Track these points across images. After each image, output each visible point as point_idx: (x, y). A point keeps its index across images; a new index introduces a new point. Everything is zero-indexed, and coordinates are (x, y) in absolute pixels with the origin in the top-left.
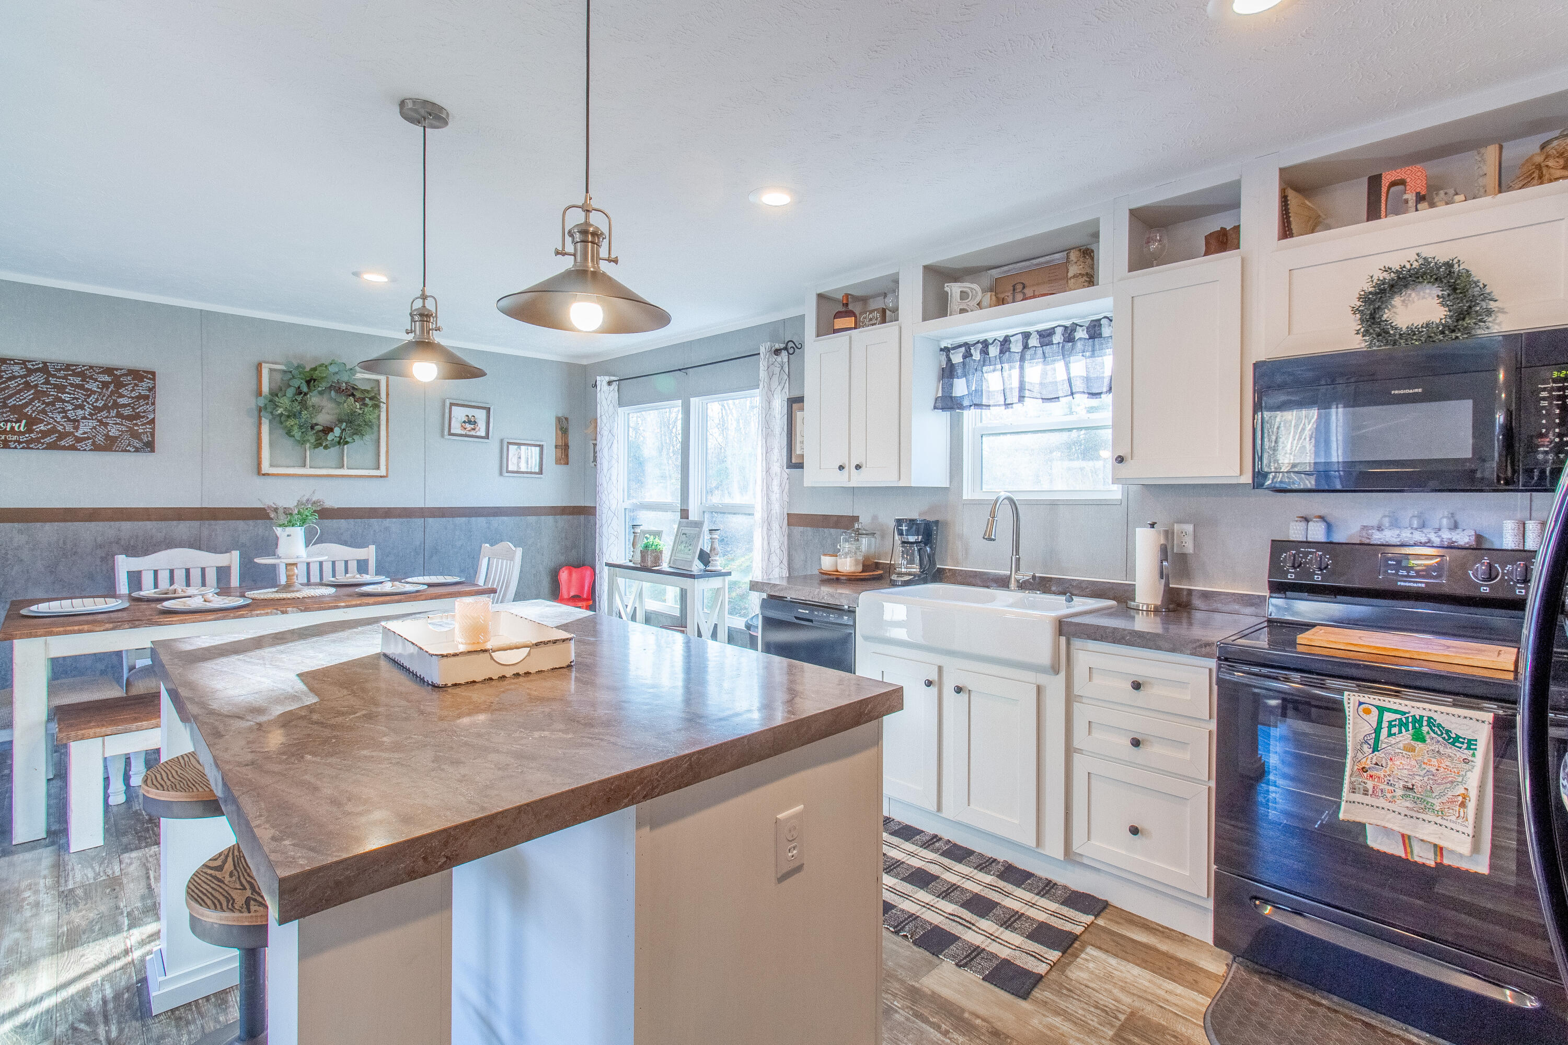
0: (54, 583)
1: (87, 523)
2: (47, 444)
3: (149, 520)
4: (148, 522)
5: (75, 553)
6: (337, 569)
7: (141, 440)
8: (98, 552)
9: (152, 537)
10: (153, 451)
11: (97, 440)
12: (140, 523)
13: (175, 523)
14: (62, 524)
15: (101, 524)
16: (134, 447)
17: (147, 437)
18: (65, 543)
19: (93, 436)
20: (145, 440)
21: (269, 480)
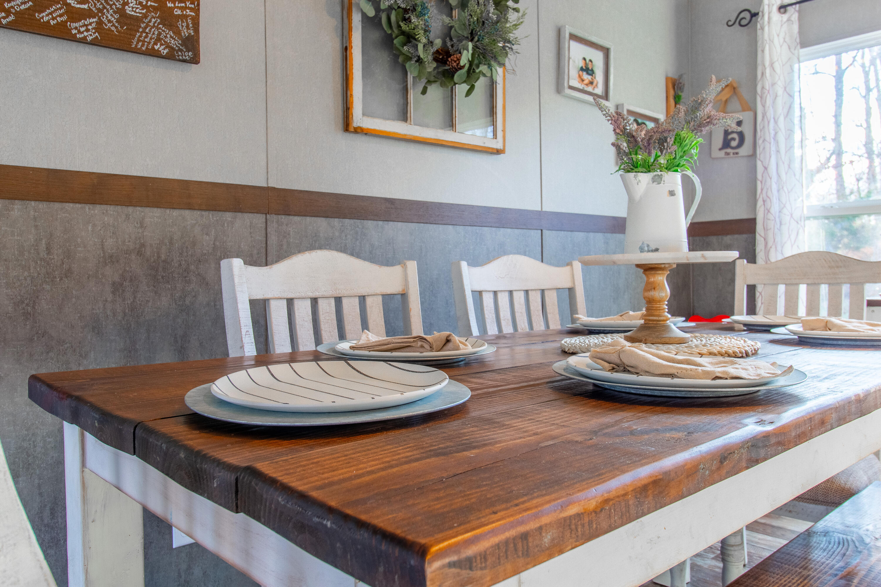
0: (31, 340)
1: (87, 207)
2: (16, 14)
3: (190, 207)
4: (187, 213)
5: (68, 274)
6: (532, 308)
7: (178, 33)
8: (108, 271)
9: (194, 244)
10: (195, 60)
11: (104, 20)
12: (176, 213)
13: (228, 216)
14: (42, 206)
15: (111, 209)
16: (168, 46)
17: (188, 27)
18: (49, 250)
19: (100, 11)
20: (185, 33)
21: (360, 141)
